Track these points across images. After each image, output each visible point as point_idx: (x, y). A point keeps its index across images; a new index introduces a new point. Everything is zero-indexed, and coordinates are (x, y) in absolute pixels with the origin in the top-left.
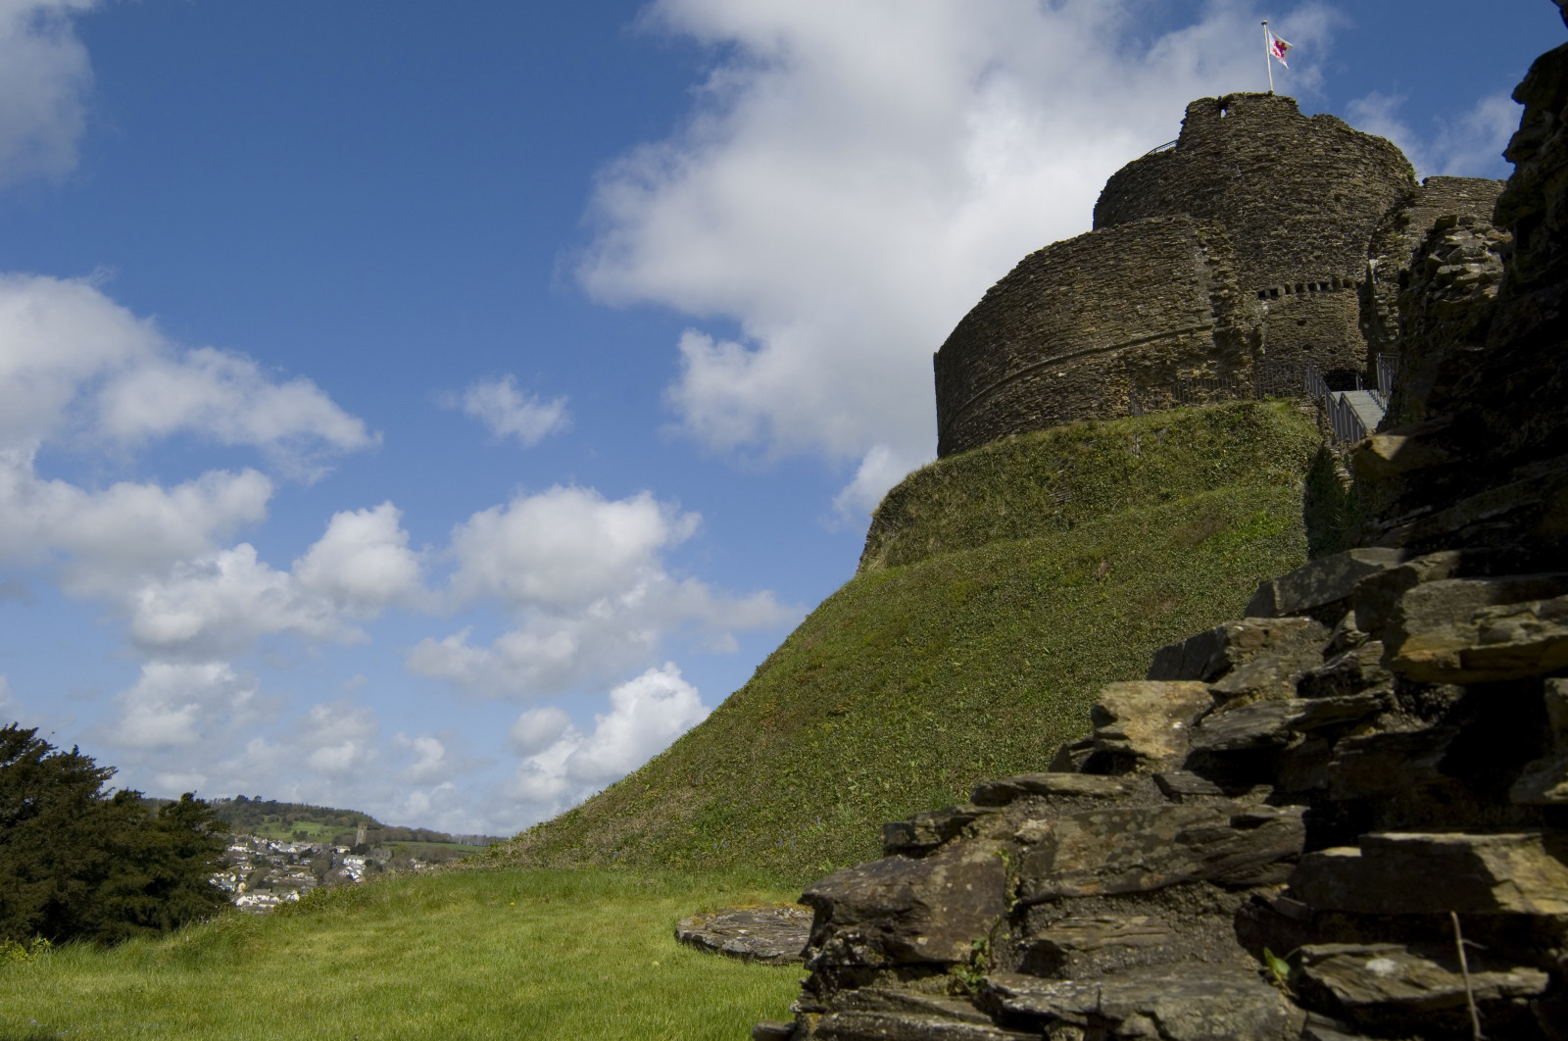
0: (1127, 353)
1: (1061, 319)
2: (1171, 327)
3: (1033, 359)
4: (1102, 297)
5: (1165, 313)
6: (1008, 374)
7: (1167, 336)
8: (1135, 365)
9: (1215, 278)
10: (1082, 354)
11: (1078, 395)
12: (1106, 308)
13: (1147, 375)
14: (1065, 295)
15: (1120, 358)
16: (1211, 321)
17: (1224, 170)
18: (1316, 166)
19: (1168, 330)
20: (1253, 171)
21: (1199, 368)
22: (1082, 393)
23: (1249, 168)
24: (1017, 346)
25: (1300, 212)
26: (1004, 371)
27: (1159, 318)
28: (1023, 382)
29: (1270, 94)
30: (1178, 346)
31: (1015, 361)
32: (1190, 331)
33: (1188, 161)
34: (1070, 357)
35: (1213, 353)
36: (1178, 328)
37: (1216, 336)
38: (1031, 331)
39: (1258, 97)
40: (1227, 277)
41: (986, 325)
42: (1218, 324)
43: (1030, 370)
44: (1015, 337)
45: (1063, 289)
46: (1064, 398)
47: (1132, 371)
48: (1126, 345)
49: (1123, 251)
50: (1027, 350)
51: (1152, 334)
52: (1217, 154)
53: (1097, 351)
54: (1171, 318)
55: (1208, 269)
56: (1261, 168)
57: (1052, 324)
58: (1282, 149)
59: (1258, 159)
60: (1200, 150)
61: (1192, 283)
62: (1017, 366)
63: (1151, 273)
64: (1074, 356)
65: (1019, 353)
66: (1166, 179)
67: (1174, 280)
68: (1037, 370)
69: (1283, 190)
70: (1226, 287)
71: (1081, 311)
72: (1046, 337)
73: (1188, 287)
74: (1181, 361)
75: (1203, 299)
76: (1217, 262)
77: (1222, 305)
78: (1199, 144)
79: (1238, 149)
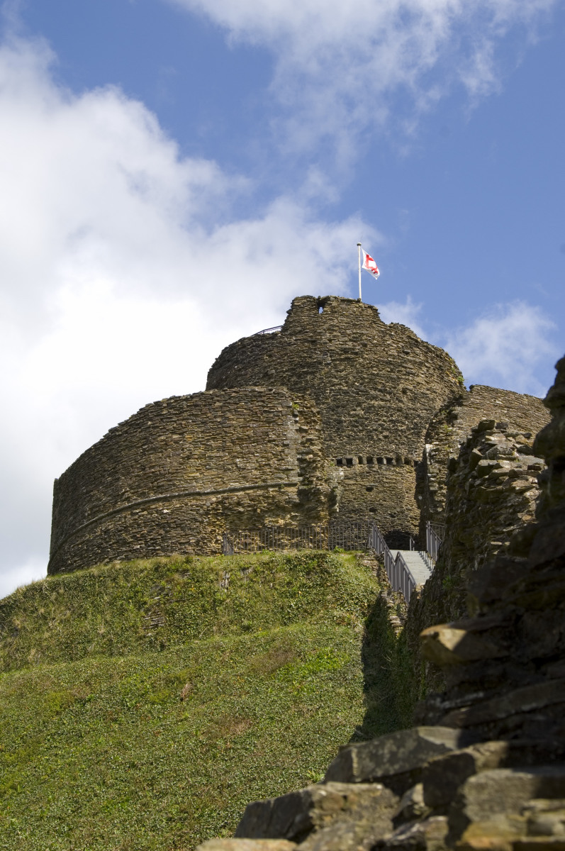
0: (224, 498)
1: (171, 463)
2: (264, 481)
3: (143, 494)
4: (209, 448)
5: (260, 468)
6: (120, 505)
7: (258, 488)
8: (230, 509)
9: (302, 443)
10: (186, 495)
11: (179, 531)
12: (211, 458)
13: (240, 519)
14: (176, 442)
15: (218, 503)
16: (297, 479)
17: (318, 356)
18: (390, 363)
19: (261, 483)
20: (341, 360)
21: (283, 518)
22: (183, 529)
23: (337, 357)
24: (130, 482)
25: (375, 398)
26: (116, 503)
27: (254, 472)
28: (132, 514)
29: (358, 301)
30: (268, 497)
31: (126, 495)
32: (279, 486)
33: (290, 344)
34: (175, 497)
35: (297, 507)
36: (269, 482)
37: (300, 493)
38: (144, 470)
39: (349, 302)
40: (313, 444)
41: (104, 459)
42: (302, 483)
43: (139, 504)
44: (129, 473)
45: (175, 437)
46: (167, 532)
47: (227, 515)
48: (224, 492)
49: (229, 411)
50: (139, 486)
51: (248, 485)
52: (313, 342)
53: (199, 494)
54: (264, 473)
55: (297, 436)
56: (347, 359)
57: (163, 466)
58: (365, 345)
59: (345, 351)
60: (299, 337)
61: (285, 445)
62: (128, 499)
63: (251, 433)
64: (179, 496)
65: (131, 488)
66: (270, 356)
67: (269, 441)
68: (145, 505)
69: (363, 379)
70: (311, 452)
71: (188, 458)
72: (156, 477)
73: (280, 449)
74: (269, 511)
75: (292, 460)
76: (306, 431)
77: (307, 467)
78: (300, 332)
79: (330, 340)
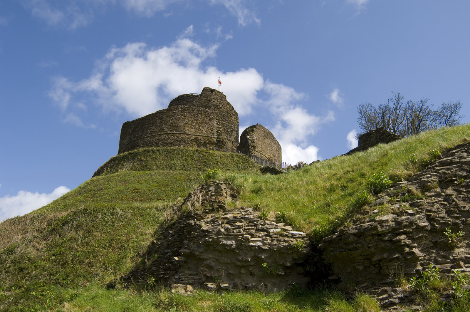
0: (196, 137)
1: (181, 124)
2: (207, 135)
3: (171, 131)
4: (192, 122)
5: (206, 131)
6: (162, 132)
7: (206, 136)
8: (198, 141)
9: (218, 128)
10: (185, 134)
11: (184, 143)
12: (193, 125)
13: (200, 144)
14: (183, 119)
16: (216, 137)
17: (210, 105)
18: (228, 112)
19: (206, 135)
21: (212, 146)
22: (185, 143)
23: (215, 107)
24: (167, 127)
25: (223, 121)
27: (205, 132)
28: (168, 136)
29: (222, 93)
30: (208, 140)
31: (165, 130)
32: (212, 137)
33: (202, 100)
34: (182, 134)
35: (216, 144)
36: (209, 136)
37: (217, 140)
38: (172, 124)
39: (220, 92)
40: (220, 128)
42: (218, 138)
43: (170, 133)
44: (166, 124)
45: (183, 117)
46: (180, 143)
48: (196, 135)
49: (199, 114)
50: (170, 128)
51: (203, 135)
52: (209, 101)
53: (189, 134)
54: (208, 133)
55: (217, 125)
56: (218, 108)
57: (179, 124)
58: (222, 106)
59: (217, 106)
60: (206, 98)
61: (213, 127)
63: (205, 121)
66: (196, 101)
67: (210, 125)
68: (173, 134)
69: (221, 115)
70: (220, 130)
71: (186, 124)
72: (176, 127)
73: (212, 127)
74: (209, 143)
75: (215, 131)
76: (219, 124)
77: (219, 134)
79: (214, 102)
